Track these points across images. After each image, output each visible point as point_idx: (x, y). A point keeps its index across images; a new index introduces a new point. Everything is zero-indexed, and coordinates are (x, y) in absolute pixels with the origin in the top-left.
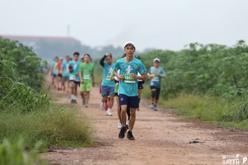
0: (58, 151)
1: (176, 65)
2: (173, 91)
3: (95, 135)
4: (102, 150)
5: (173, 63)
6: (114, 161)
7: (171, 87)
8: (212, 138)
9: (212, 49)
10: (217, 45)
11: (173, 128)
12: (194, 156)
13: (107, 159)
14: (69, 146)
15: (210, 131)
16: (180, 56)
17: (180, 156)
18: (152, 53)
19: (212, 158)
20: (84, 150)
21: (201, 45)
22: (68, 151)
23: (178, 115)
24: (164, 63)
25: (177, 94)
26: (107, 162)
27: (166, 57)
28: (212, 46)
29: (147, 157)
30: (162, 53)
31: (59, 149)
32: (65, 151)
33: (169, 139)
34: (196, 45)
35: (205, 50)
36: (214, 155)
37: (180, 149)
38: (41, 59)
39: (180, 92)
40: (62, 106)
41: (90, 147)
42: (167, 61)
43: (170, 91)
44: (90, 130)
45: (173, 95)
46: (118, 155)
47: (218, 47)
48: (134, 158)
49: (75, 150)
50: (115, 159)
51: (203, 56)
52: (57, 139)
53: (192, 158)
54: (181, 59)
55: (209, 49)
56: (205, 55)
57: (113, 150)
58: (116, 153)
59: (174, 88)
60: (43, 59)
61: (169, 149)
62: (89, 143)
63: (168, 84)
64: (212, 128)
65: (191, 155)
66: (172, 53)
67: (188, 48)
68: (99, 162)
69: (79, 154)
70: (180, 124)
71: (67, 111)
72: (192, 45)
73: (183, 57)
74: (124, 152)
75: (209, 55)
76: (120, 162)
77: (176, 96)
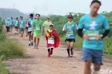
0: (10, 60)
1: (63, 22)
2: (61, 33)
3: (26, 53)
4: (29, 60)
5: (61, 21)
6: (35, 65)
7: (61, 32)
8: (79, 55)
9: (79, 15)
10: (81, 13)
11: (61, 50)
12: (71, 63)
13: (32, 64)
14: (15, 58)
15: (78, 52)
16: (65, 18)
17: (65, 63)
18: (52, 17)
19: (79, 64)
20: (21, 59)
21: (74, 13)
22: (14, 60)
23: (64, 44)
24: (57, 21)
25: (63, 35)
26: (32, 65)
27: (58, 18)
28: (79, 14)
29: (50, 63)
30: (56, 17)
31: (10, 59)
32: (13, 60)
33: (60, 55)
34: (72, 13)
35: (76, 15)
36: (80, 63)
37: (65, 60)
38: (2, 18)
39: (64, 34)
40: (12, 40)
41: (24, 58)
42: (59, 20)
43: (60, 34)
44: (24, 51)
45: (61, 36)
46: (37, 62)
47: (82, 14)
48: (44, 63)
49: (17, 60)
50: (36, 64)
51: (75, 18)
52: (9, 54)
53: (70, 64)
54: (65, 19)
55: (78, 15)
56: (76, 18)
57: (34, 60)
58: (36, 61)
59: (62, 32)
60: (3, 18)
61: (60, 60)
62: (23, 56)
63: (59, 30)
64: (79, 51)
65: (69, 63)
66: (61, 17)
67: (69, 14)
68: (28, 65)
69: (19, 61)
70: (64, 48)
71: (14, 42)
72: (70, 13)
73: (66, 18)
74: (40, 60)
75: (78, 18)
76: (38, 65)
77: (63, 36)
